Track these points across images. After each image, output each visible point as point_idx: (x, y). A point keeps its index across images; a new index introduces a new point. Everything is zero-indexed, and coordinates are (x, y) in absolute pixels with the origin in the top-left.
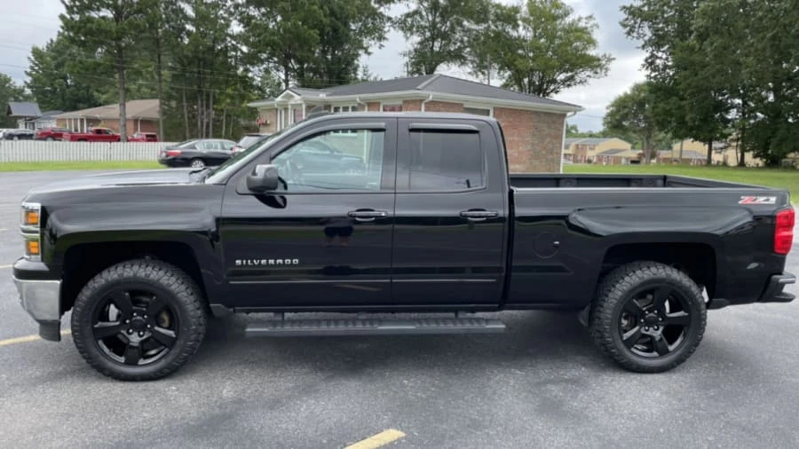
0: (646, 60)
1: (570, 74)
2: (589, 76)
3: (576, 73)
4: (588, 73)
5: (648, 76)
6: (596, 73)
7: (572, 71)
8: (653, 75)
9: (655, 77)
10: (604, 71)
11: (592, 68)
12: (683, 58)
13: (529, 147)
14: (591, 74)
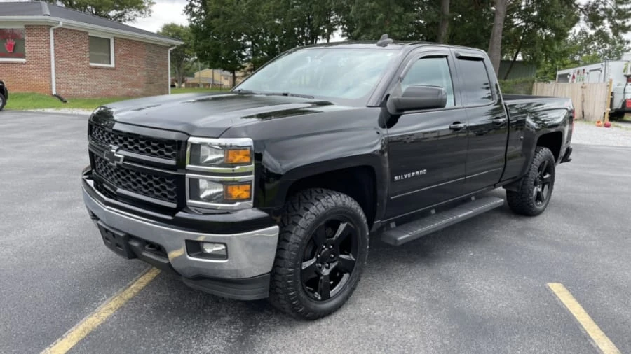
0: (187, 7)
1: (120, 12)
2: (136, 15)
3: (126, 12)
4: (135, 13)
5: (189, 20)
6: (142, 13)
7: (122, 10)
8: (192, 19)
9: (194, 21)
10: (148, 12)
11: (139, 9)
12: (217, 9)
13: (145, 74)
14: (138, 13)
